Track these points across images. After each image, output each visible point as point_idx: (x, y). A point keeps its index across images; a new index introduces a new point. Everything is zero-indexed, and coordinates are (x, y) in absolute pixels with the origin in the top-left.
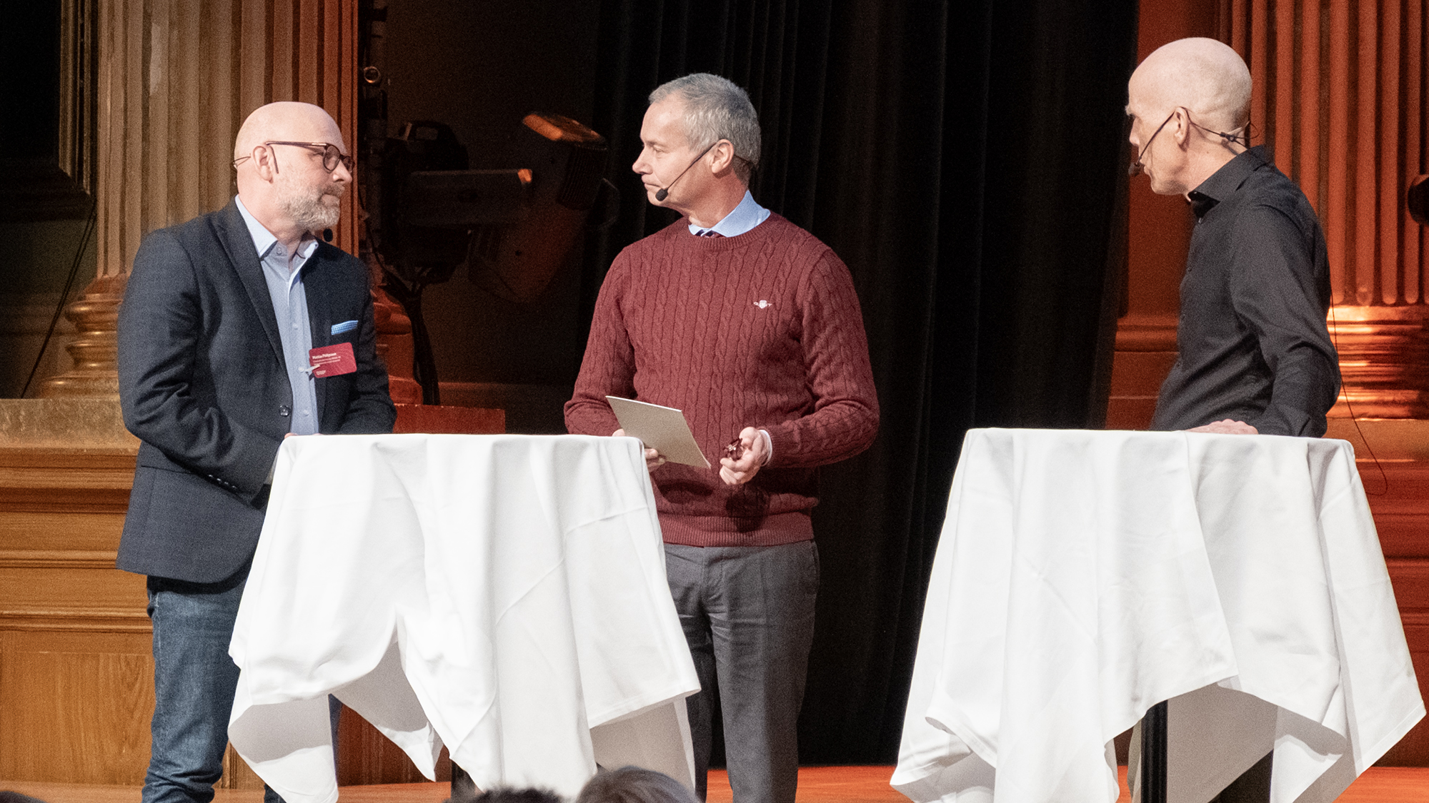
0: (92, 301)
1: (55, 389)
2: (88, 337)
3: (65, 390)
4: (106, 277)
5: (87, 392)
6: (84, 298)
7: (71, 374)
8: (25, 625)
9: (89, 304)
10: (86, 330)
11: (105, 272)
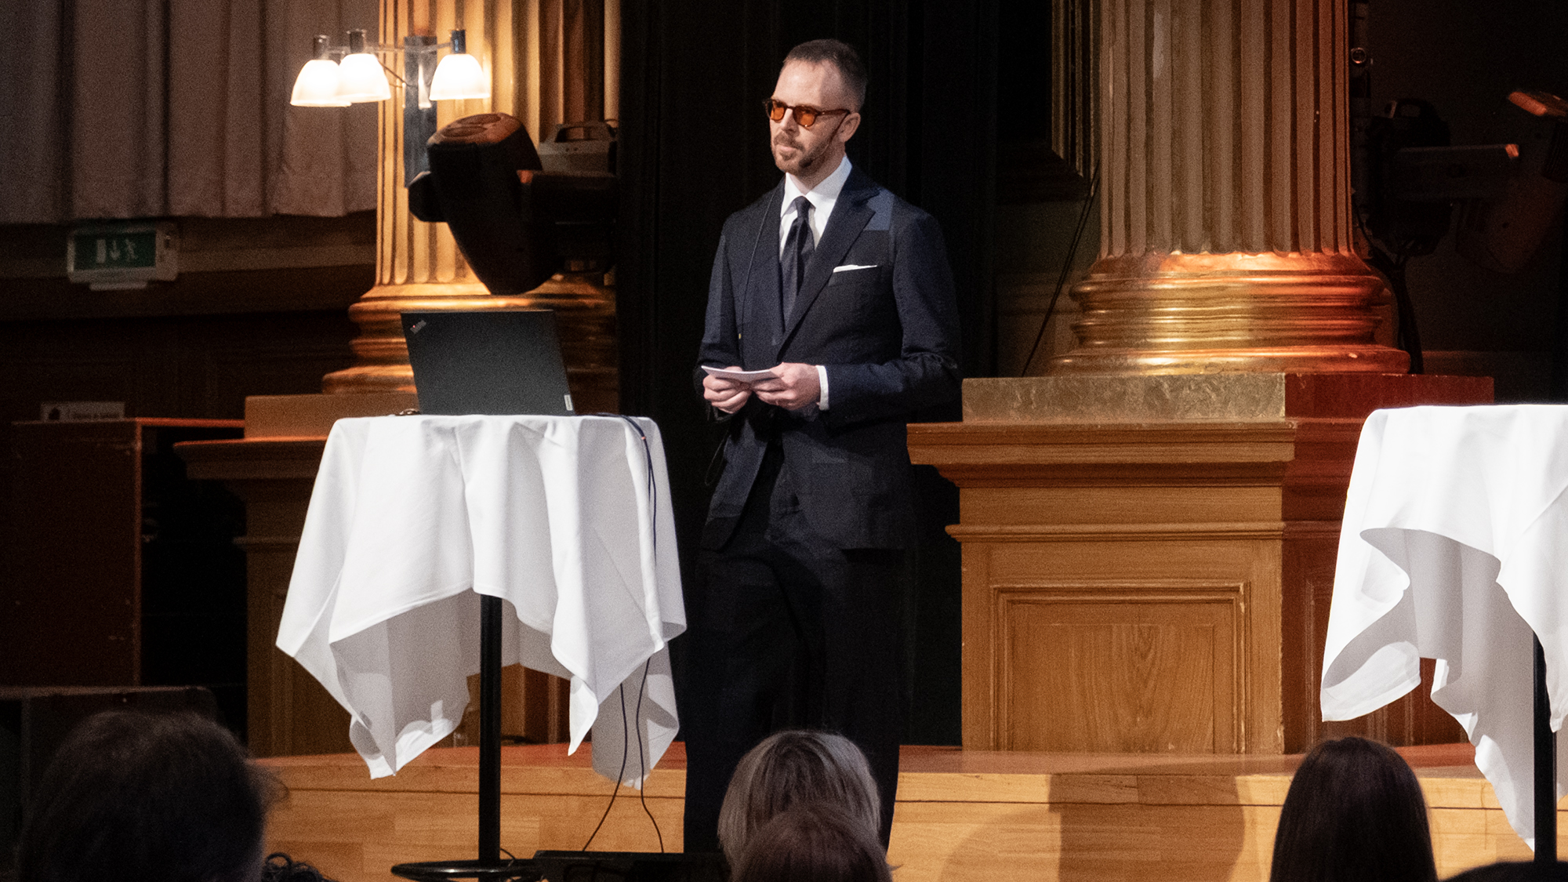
0: (1097, 280)
1: (1064, 366)
2: (1094, 316)
3: (1073, 368)
4: (1111, 256)
5: (1099, 369)
6: (1090, 278)
7: (1077, 352)
8: (1040, 598)
9: (1094, 284)
10: (1093, 309)
11: (1110, 252)
